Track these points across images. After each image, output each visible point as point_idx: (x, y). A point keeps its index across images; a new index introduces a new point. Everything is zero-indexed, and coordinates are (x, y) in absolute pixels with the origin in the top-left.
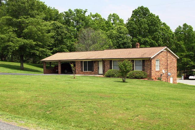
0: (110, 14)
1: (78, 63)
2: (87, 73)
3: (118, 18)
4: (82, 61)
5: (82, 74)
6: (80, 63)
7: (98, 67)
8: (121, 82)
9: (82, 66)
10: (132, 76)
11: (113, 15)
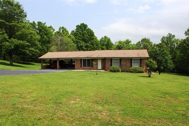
0: (61, 27)
1: (77, 60)
2: (86, 69)
3: (66, 30)
4: (82, 59)
5: (82, 69)
6: (80, 61)
7: (97, 64)
8: (148, 77)
9: (81, 63)
10: (136, 71)
11: (63, 27)
